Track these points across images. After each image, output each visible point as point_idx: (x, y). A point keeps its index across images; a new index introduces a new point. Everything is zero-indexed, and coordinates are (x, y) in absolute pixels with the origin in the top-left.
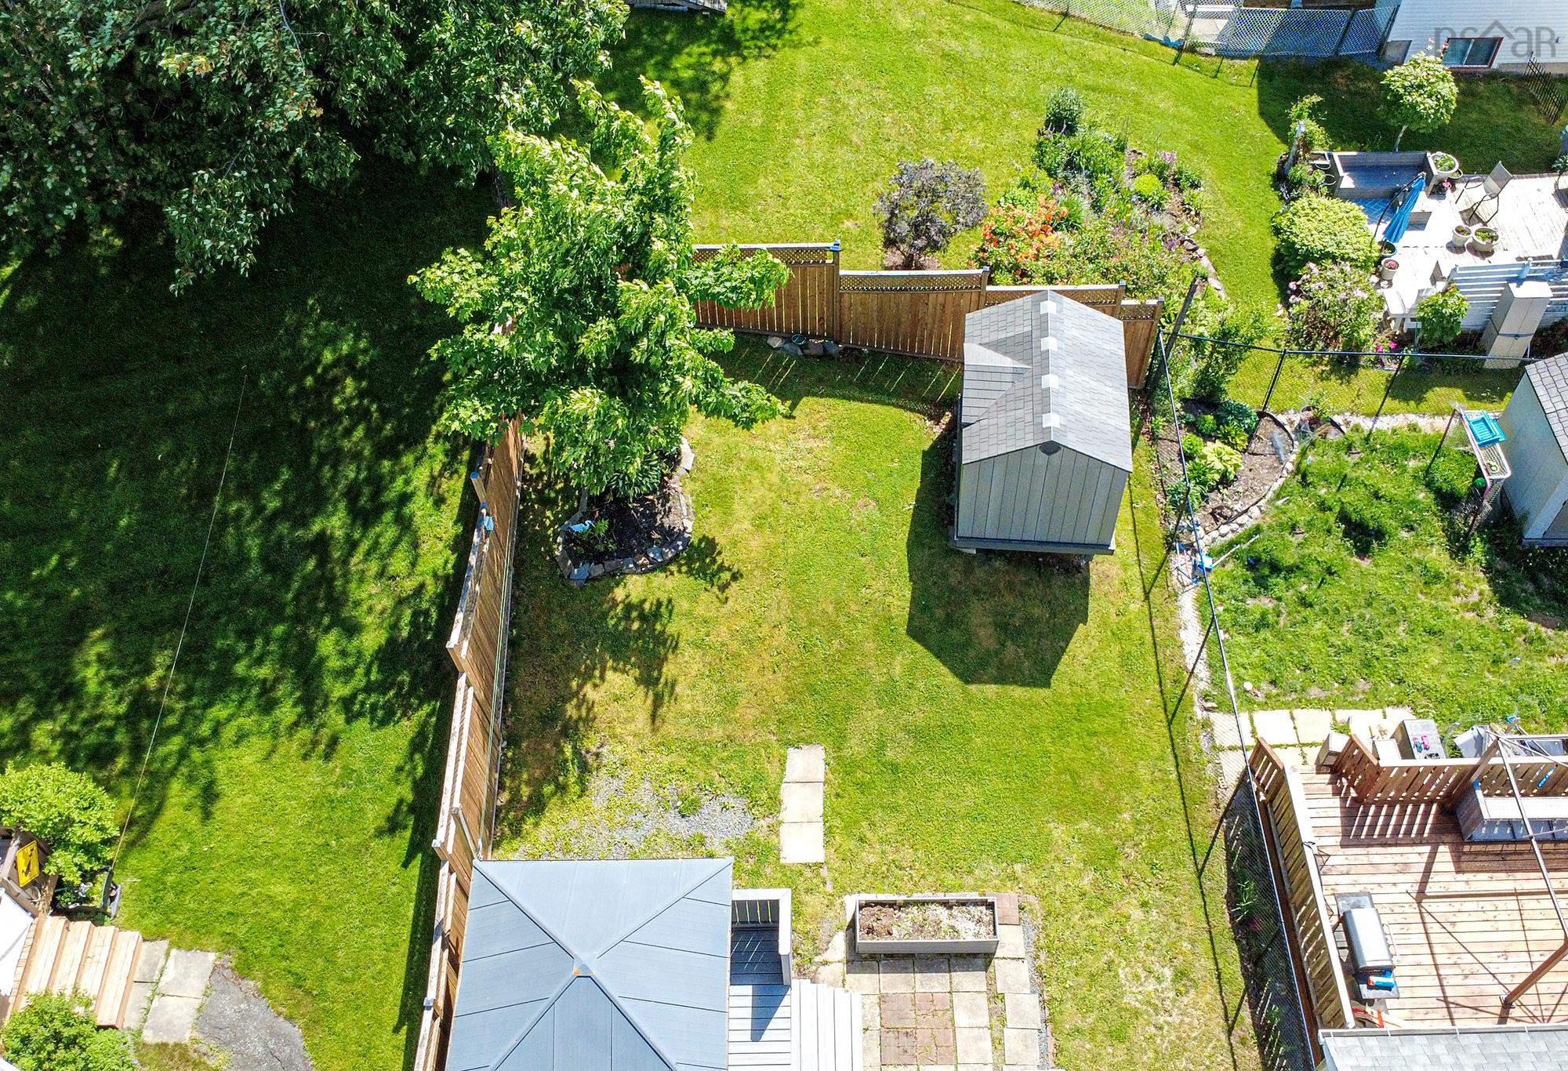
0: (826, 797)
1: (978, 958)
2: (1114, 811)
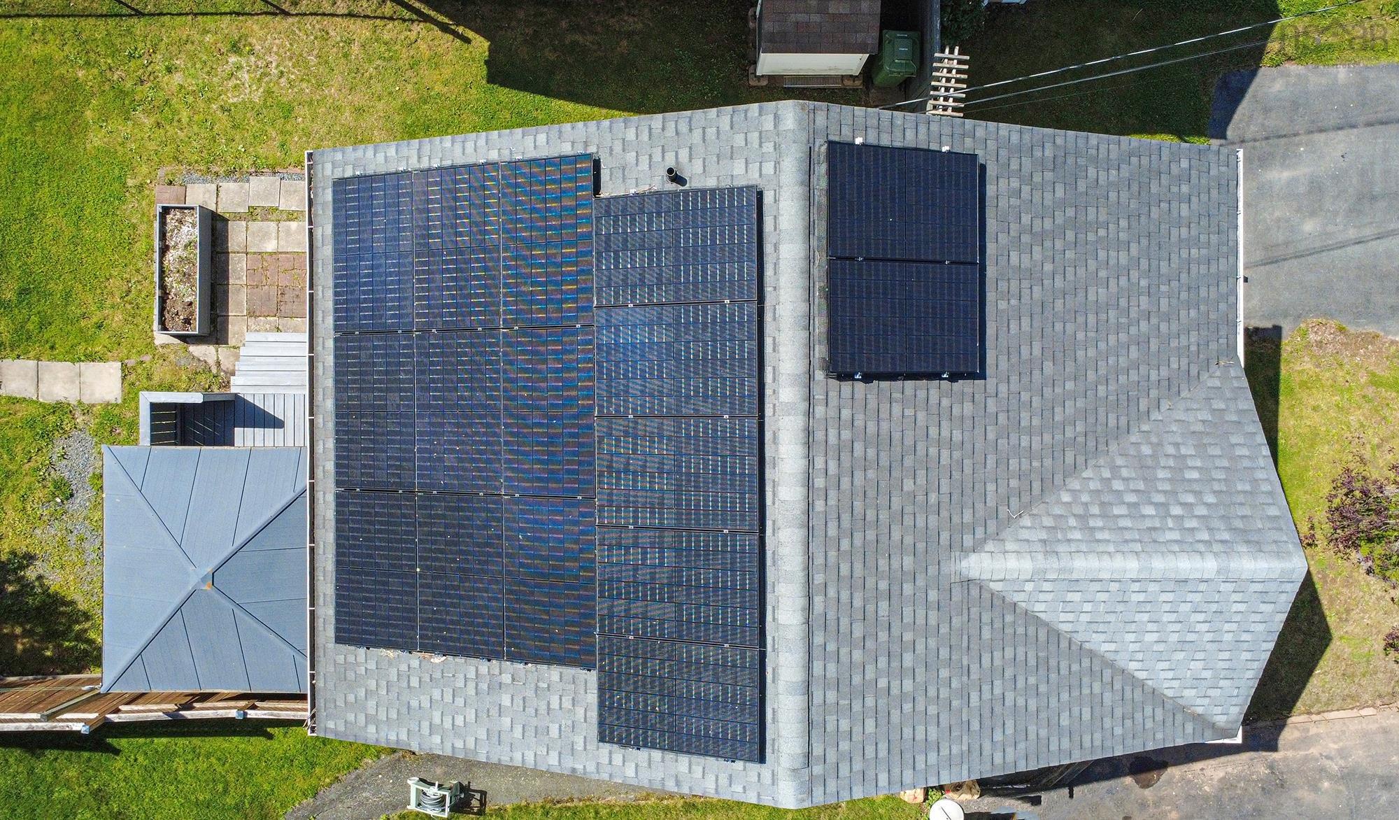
0: (54, 359)
1: (216, 226)
2: (76, 85)
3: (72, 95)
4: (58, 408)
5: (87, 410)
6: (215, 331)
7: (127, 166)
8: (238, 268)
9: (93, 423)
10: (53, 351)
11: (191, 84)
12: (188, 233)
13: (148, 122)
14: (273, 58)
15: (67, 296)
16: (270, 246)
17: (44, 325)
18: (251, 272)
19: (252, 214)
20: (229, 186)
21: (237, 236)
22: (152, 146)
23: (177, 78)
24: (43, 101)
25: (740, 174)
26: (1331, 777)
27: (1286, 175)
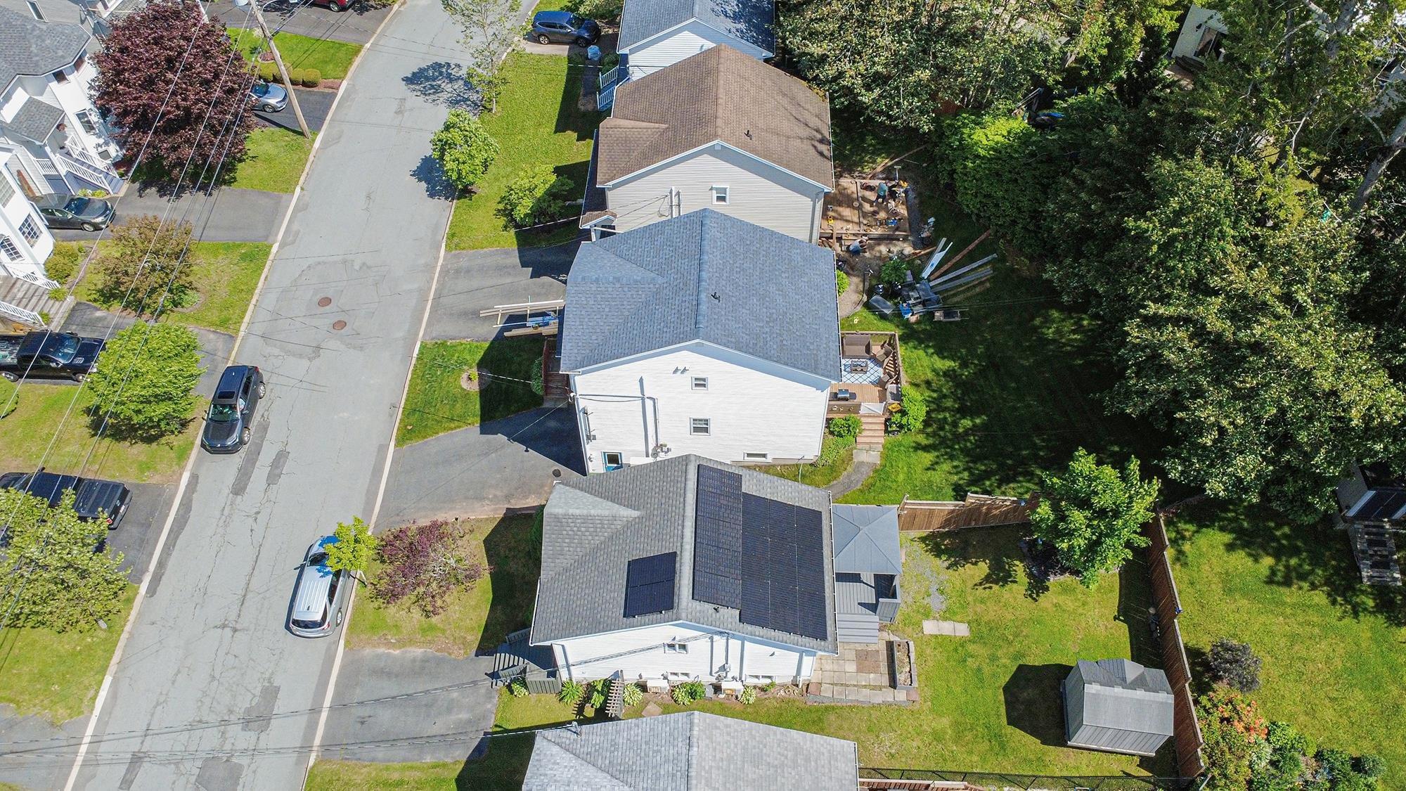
0: (950, 636)
1: (893, 684)
2: (956, 742)
3: (958, 739)
4: (945, 619)
5: (934, 618)
6: (890, 645)
7: (931, 710)
8: (884, 668)
9: (932, 614)
10: (950, 639)
11: (909, 742)
12: (901, 677)
13: (925, 727)
14: (876, 750)
15: (948, 661)
16: (872, 676)
17: (956, 650)
18: (878, 667)
19: (880, 688)
20: (890, 699)
21: (885, 680)
22: (922, 717)
23: (915, 744)
24: (969, 736)
25: (698, 605)
26: (488, 499)
27: (460, 716)
